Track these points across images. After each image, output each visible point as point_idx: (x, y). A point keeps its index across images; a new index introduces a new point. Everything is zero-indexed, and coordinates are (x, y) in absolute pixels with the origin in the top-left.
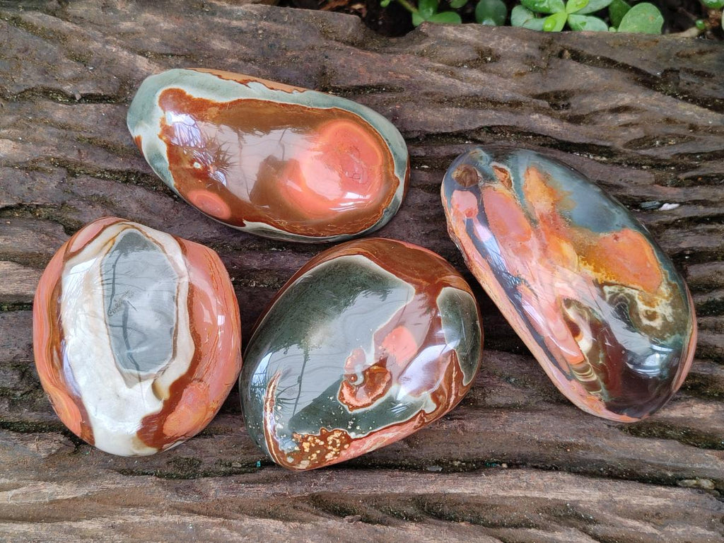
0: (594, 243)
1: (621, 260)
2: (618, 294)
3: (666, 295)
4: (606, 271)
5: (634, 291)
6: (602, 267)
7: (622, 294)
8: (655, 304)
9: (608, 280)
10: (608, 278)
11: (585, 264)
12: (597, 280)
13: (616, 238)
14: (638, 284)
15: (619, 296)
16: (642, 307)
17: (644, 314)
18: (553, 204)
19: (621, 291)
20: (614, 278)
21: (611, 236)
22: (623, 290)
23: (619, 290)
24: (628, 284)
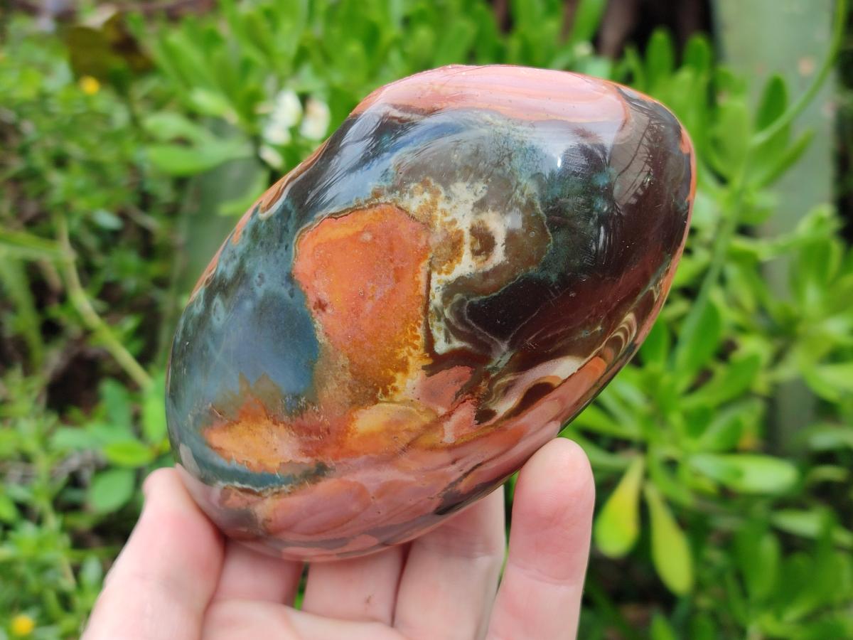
0: (343, 360)
1: (368, 306)
2: (447, 322)
3: (427, 196)
4: (400, 345)
5: (434, 284)
6: (396, 354)
7: (447, 313)
8: (454, 228)
9: (420, 342)
10: (416, 342)
11: (395, 389)
12: (424, 368)
13: (321, 306)
14: (416, 272)
15: (452, 320)
16: (466, 265)
17: (480, 258)
18: (275, 423)
19: (439, 315)
20: (414, 329)
21: (319, 317)
22: (436, 309)
23: (439, 320)
24: (421, 296)
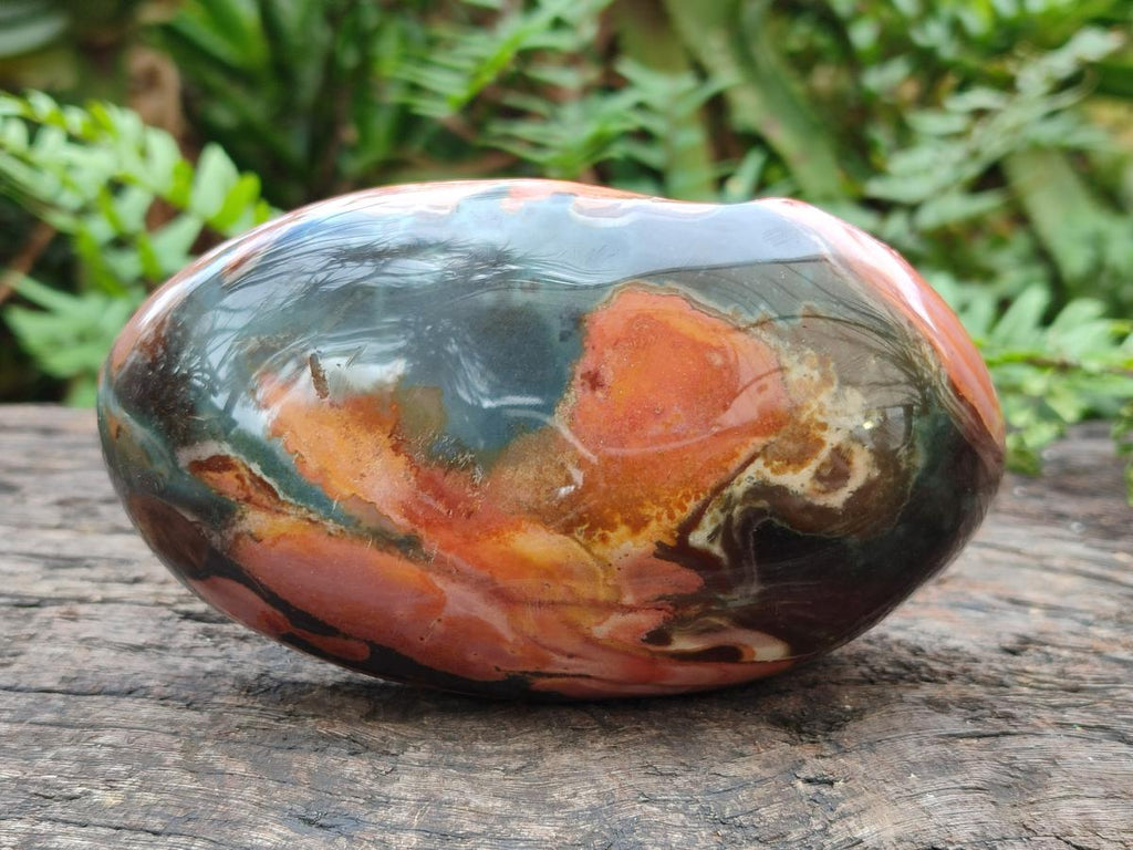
1: (656, 429)
2: (729, 519)
3: (816, 375)
4: (655, 499)
5: (751, 470)
6: (642, 505)
7: (738, 509)
8: (819, 433)
9: (681, 515)
11: (604, 539)
12: (660, 544)
13: (594, 381)
14: (743, 442)
15: (736, 522)
16: (799, 480)
17: (819, 486)
18: (396, 449)
19: (728, 505)
20: (687, 497)
21: (580, 390)
22: (730, 496)
23: (722, 511)
24: (726, 470)
